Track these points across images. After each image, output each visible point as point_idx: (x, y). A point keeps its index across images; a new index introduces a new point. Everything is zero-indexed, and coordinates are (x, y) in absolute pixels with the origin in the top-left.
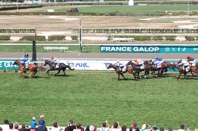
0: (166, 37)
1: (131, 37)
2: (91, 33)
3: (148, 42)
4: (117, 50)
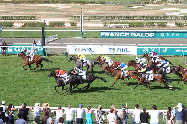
0: (158, 23)
1: (125, 23)
4: (116, 36)
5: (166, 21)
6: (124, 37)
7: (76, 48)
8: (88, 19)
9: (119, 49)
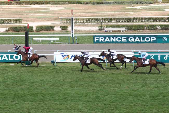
0: (161, 26)
1: (124, 26)
2: (81, 22)
3: (142, 31)
6: (121, 42)
7: (65, 55)
8: (82, 22)
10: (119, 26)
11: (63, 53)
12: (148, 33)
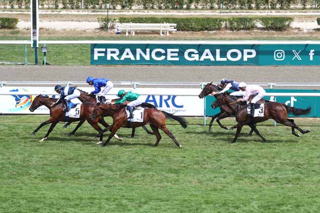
1: (167, 20)
2: (49, 8)
3: (216, 34)
4: (138, 58)
5: (288, 14)
7: (21, 96)
8: (52, 8)
9: (151, 98)
10: (154, 20)
11: (17, 90)
12: (231, 39)
